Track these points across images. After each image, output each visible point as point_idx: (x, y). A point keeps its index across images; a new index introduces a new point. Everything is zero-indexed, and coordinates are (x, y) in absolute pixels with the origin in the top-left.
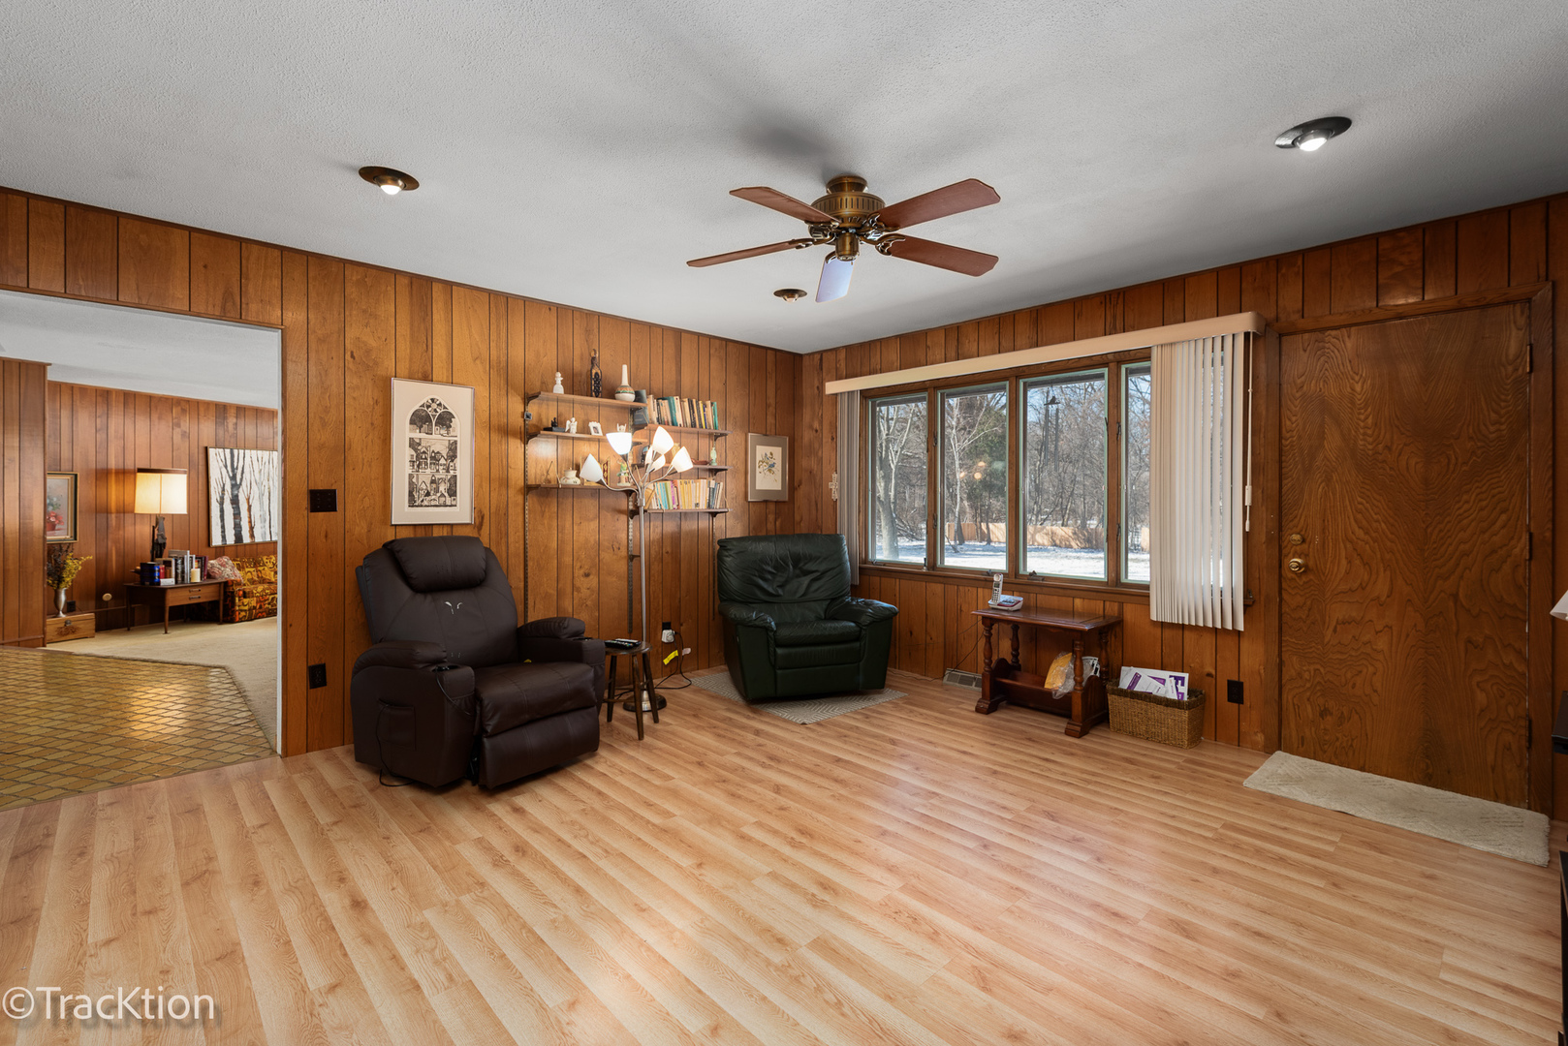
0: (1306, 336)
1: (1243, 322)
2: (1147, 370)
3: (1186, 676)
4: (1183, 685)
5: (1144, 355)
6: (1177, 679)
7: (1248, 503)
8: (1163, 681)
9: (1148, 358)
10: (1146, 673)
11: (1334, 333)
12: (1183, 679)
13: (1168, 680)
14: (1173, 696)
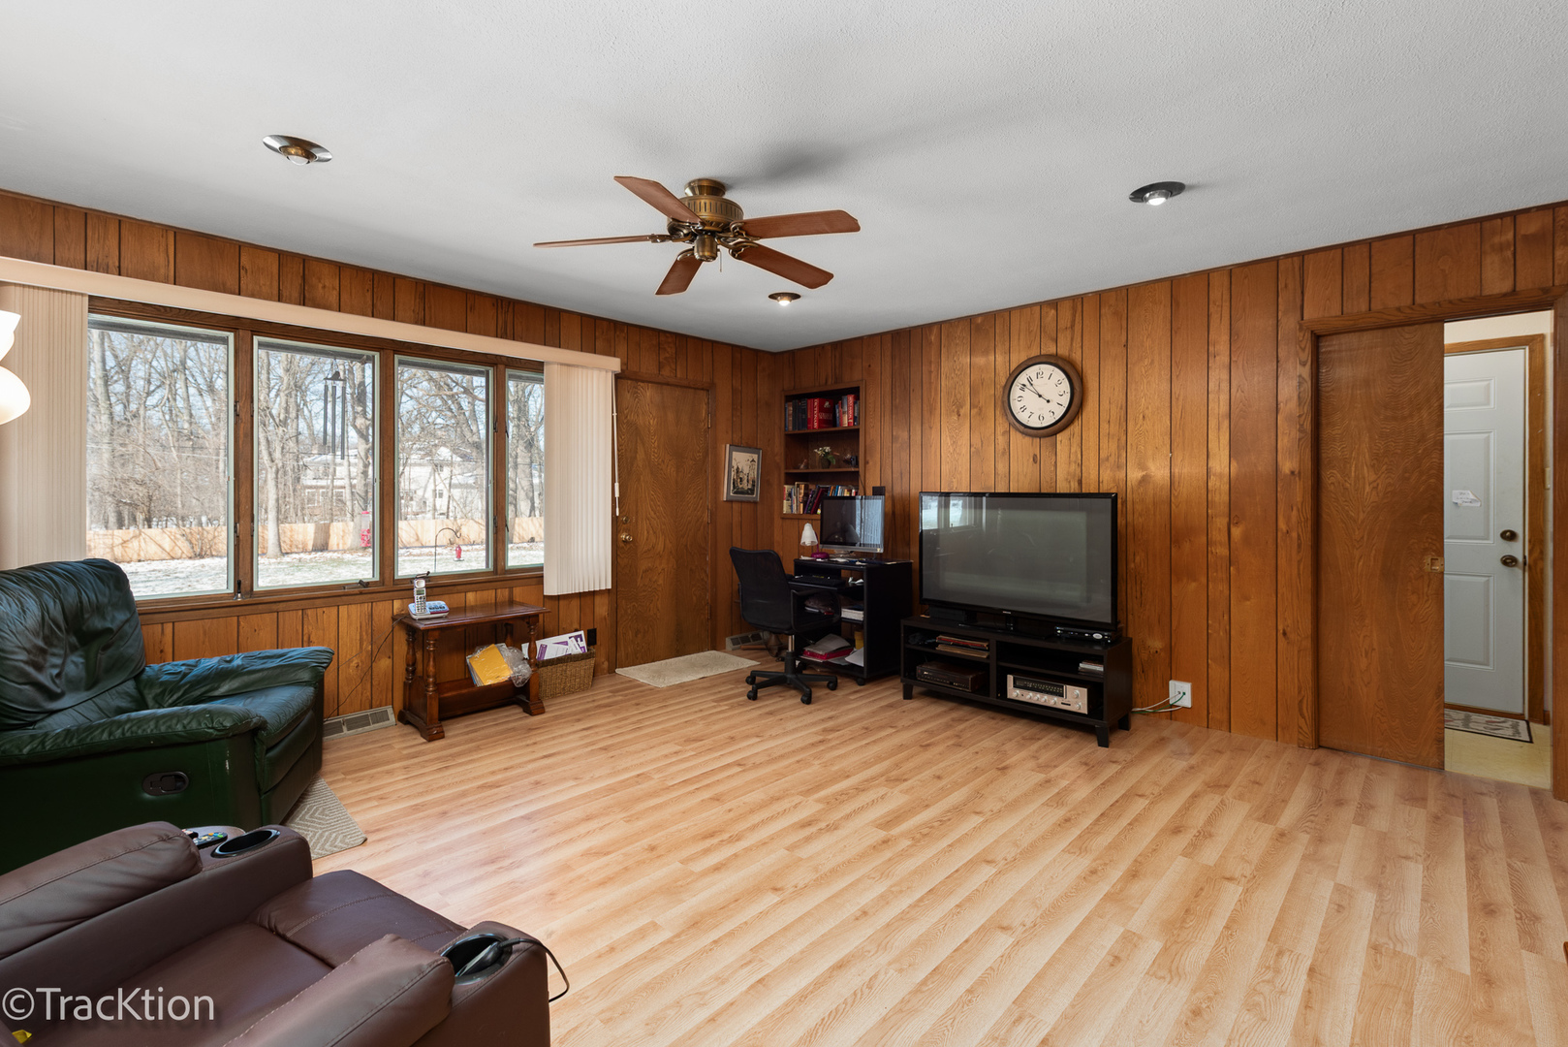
0: (629, 382)
1: (614, 364)
2: (541, 381)
3: (582, 633)
4: (581, 640)
5: (537, 367)
6: (576, 637)
7: (617, 495)
8: (566, 643)
9: (541, 371)
10: (549, 642)
11: (642, 384)
12: (580, 636)
13: (569, 641)
14: (579, 651)
